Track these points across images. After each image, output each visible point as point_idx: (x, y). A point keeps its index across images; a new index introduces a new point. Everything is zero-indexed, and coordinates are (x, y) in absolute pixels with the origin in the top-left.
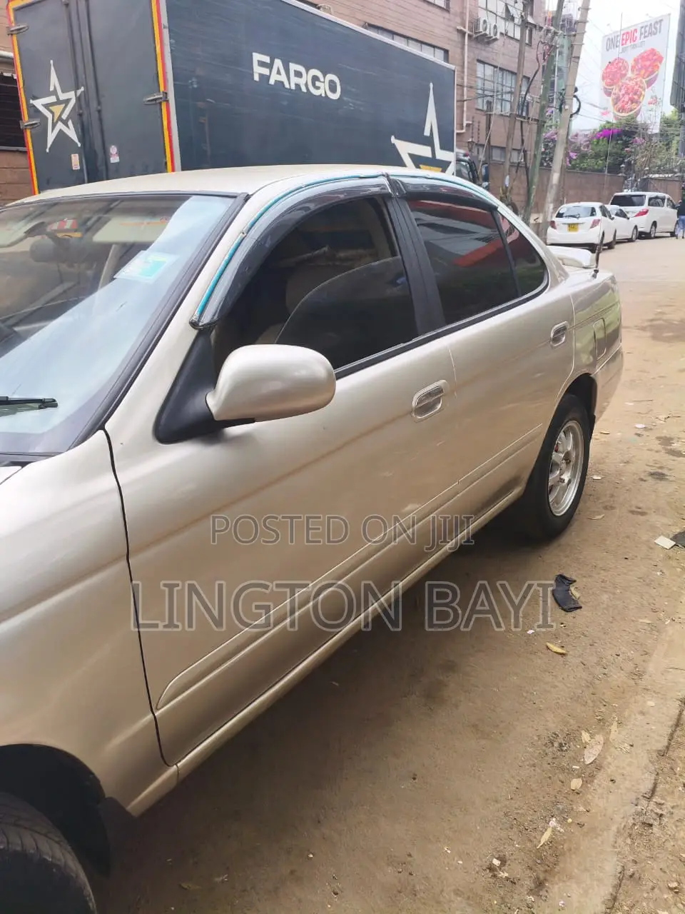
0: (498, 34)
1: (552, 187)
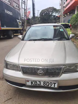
0: (16, 8)
1: (26, 25)
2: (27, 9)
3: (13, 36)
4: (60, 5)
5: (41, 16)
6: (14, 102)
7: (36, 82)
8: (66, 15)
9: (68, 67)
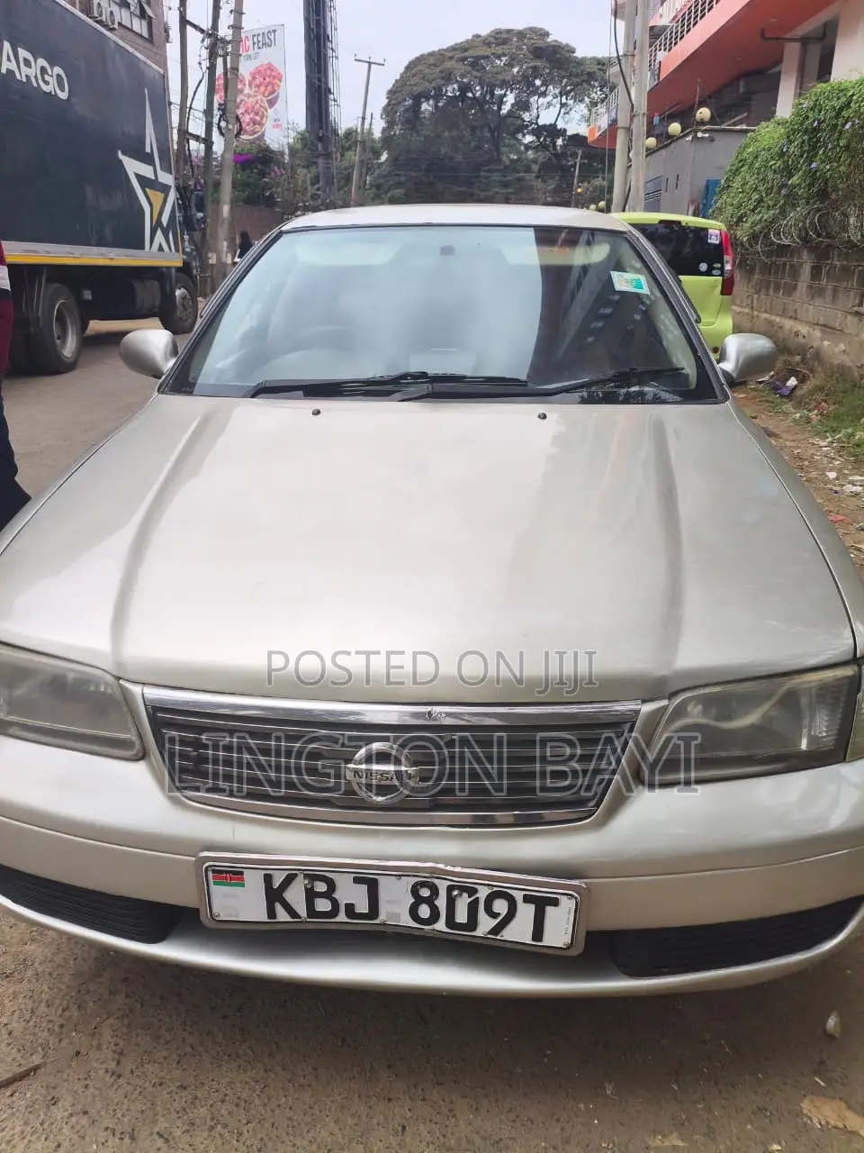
0: (116, 23)
1: (223, 221)
2: (237, 40)
3: (69, 348)
4: (615, 14)
5: (397, 130)
6: (58, 1113)
7: (321, 887)
8: (675, 128)
9: (695, 715)
